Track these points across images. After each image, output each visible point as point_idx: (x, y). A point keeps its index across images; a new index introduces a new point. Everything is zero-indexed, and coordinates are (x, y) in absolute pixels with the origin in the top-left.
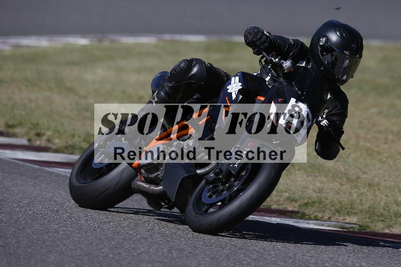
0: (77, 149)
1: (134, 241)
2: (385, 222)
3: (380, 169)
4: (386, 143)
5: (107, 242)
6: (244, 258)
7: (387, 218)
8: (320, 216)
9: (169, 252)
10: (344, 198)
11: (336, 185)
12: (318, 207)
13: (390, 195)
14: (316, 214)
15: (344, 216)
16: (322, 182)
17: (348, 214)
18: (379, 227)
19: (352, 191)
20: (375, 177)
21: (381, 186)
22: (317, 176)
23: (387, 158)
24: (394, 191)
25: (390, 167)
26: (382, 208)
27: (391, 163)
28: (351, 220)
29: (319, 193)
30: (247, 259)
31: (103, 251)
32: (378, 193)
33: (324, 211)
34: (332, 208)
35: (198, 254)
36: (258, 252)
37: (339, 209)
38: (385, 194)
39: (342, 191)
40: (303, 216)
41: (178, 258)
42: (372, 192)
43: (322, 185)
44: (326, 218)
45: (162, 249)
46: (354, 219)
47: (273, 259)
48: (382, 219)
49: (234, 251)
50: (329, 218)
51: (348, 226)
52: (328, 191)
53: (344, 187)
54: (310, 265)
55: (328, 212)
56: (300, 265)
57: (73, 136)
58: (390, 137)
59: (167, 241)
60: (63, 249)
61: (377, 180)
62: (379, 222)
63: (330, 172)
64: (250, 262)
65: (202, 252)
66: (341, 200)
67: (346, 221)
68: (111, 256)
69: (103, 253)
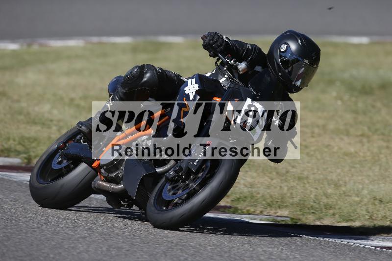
0: (12, 152)
1: (72, 241)
2: (316, 214)
3: (308, 162)
4: (313, 137)
5: (47, 243)
6: (181, 254)
7: (317, 210)
8: (252, 210)
9: (108, 250)
10: (275, 193)
11: (265, 180)
12: (250, 202)
13: (319, 188)
14: (248, 208)
15: (276, 210)
16: (253, 178)
17: (279, 208)
18: (310, 220)
19: (282, 185)
20: (303, 171)
21: (310, 179)
22: (247, 171)
23: (314, 151)
24: (323, 184)
25: (318, 159)
26: (312, 201)
27: (319, 157)
28: (282, 213)
29: (250, 187)
30: (184, 254)
31: (43, 251)
32: (307, 185)
33: (256, 206)
34: (264, 202)
35: (135, 251)
36: (193, 247)
37: (270, 203)
38: (315, 187)
39: (272, 186)
40: (235, 211)
41: (117, 255)
42: (302, 185)
43: (253, 180)
44: (258, 212)
45: (101, 248)
46: (285, 212)
47: (209, 254)
48: (313, 211)
49: (171, 248)
50: (261, 212)
51: (279, 219)
52: (258, 185)
53: (274, 181)
54: (246, 259)
55: (259, 206)
56: (235, 259)
57: (8, 139)
58: (316, 130)
59: (105, 239)
60: (5, 251)
61: (306, 173)
62: (310, 214)
63: (260, 167)
64: (188, 257)
65: (139, 249)
66: (272, 193)
67: (278, 214)
68: (52, 256)
69: (43, 253)
